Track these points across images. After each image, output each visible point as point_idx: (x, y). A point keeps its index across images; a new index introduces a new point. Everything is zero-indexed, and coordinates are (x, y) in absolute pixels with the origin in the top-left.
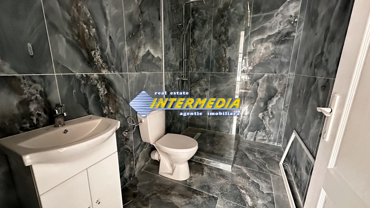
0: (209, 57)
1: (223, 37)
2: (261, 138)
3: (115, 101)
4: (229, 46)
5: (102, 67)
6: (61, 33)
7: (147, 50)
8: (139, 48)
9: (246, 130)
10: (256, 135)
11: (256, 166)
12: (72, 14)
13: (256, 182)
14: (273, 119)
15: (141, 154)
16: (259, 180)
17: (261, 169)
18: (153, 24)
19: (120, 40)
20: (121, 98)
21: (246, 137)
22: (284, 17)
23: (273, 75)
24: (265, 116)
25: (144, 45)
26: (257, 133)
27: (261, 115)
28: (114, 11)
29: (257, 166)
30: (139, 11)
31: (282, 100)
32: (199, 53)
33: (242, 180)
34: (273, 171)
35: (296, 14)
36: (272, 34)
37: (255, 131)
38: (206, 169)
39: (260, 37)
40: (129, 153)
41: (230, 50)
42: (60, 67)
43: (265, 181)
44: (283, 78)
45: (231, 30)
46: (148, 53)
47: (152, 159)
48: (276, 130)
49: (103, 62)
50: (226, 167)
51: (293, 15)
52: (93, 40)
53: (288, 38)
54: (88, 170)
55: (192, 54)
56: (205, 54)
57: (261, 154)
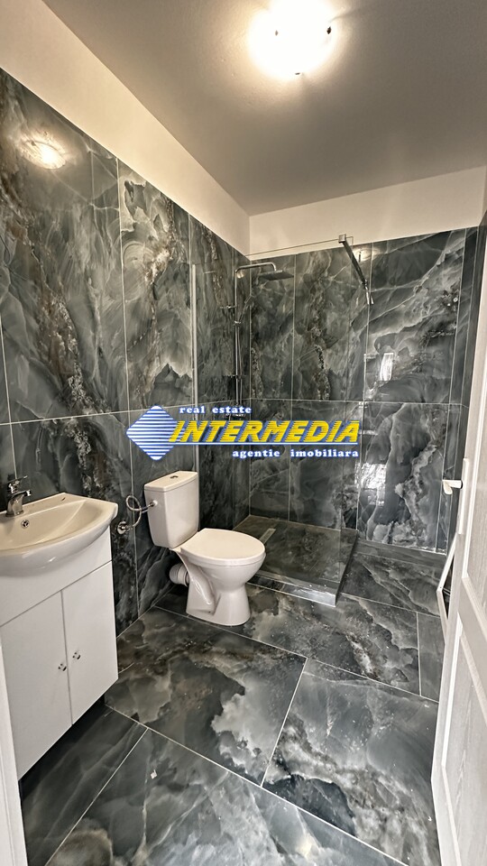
0: (289, 368)
1: (316, 329)
2: (402, 537)
3: (105, 465)
4: (328, 347)
5: (85, 404)
6: (22, 353)
7: (165, 365)
8: (150, 362)
9: (370, 521)
10: (392, 531)
11: (388, 595)
12: (42, 320)
13: (384, 626)
14: (425, 497)
15: (149, 572)
16: (392, 624)
17: (399, 602)
18: (176, 316)
19: (116, 352)
20: (116, 460)
21: (371, 536)
22: (431, 294)
23: (419, 406)
24: (408, 490)
25: (159, 356)
26: (393, 526)
27: (398, 488)
28: (108, 303)
29: (391, 595)
30: (151, 295)
31: (441, 456)
32: (268, 360)
33: (357, 624)
34: (423, 605)
35: (454, 288)
36: (412, 325)
37: (389, 522)
38: (284, 604)
39: (388, 331)
40: (128, 569)
41: (331, 355)
42: (18, 410)
43: (402, 624)
44: (438, 412)
45: (331, 317)
46: (168, 370)
47: (172, 584)
48: (431, 518)
49: (87, 395)
50: (324, 598)
51: (449, 290)
52: (71, 358)
53: (443, 334)
54: (64, 591)
55: (254, 363)
56: (280, 363)
57: (401, 570)
